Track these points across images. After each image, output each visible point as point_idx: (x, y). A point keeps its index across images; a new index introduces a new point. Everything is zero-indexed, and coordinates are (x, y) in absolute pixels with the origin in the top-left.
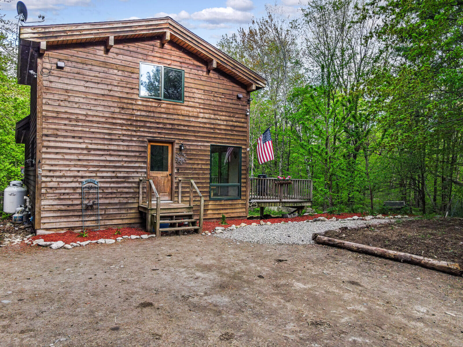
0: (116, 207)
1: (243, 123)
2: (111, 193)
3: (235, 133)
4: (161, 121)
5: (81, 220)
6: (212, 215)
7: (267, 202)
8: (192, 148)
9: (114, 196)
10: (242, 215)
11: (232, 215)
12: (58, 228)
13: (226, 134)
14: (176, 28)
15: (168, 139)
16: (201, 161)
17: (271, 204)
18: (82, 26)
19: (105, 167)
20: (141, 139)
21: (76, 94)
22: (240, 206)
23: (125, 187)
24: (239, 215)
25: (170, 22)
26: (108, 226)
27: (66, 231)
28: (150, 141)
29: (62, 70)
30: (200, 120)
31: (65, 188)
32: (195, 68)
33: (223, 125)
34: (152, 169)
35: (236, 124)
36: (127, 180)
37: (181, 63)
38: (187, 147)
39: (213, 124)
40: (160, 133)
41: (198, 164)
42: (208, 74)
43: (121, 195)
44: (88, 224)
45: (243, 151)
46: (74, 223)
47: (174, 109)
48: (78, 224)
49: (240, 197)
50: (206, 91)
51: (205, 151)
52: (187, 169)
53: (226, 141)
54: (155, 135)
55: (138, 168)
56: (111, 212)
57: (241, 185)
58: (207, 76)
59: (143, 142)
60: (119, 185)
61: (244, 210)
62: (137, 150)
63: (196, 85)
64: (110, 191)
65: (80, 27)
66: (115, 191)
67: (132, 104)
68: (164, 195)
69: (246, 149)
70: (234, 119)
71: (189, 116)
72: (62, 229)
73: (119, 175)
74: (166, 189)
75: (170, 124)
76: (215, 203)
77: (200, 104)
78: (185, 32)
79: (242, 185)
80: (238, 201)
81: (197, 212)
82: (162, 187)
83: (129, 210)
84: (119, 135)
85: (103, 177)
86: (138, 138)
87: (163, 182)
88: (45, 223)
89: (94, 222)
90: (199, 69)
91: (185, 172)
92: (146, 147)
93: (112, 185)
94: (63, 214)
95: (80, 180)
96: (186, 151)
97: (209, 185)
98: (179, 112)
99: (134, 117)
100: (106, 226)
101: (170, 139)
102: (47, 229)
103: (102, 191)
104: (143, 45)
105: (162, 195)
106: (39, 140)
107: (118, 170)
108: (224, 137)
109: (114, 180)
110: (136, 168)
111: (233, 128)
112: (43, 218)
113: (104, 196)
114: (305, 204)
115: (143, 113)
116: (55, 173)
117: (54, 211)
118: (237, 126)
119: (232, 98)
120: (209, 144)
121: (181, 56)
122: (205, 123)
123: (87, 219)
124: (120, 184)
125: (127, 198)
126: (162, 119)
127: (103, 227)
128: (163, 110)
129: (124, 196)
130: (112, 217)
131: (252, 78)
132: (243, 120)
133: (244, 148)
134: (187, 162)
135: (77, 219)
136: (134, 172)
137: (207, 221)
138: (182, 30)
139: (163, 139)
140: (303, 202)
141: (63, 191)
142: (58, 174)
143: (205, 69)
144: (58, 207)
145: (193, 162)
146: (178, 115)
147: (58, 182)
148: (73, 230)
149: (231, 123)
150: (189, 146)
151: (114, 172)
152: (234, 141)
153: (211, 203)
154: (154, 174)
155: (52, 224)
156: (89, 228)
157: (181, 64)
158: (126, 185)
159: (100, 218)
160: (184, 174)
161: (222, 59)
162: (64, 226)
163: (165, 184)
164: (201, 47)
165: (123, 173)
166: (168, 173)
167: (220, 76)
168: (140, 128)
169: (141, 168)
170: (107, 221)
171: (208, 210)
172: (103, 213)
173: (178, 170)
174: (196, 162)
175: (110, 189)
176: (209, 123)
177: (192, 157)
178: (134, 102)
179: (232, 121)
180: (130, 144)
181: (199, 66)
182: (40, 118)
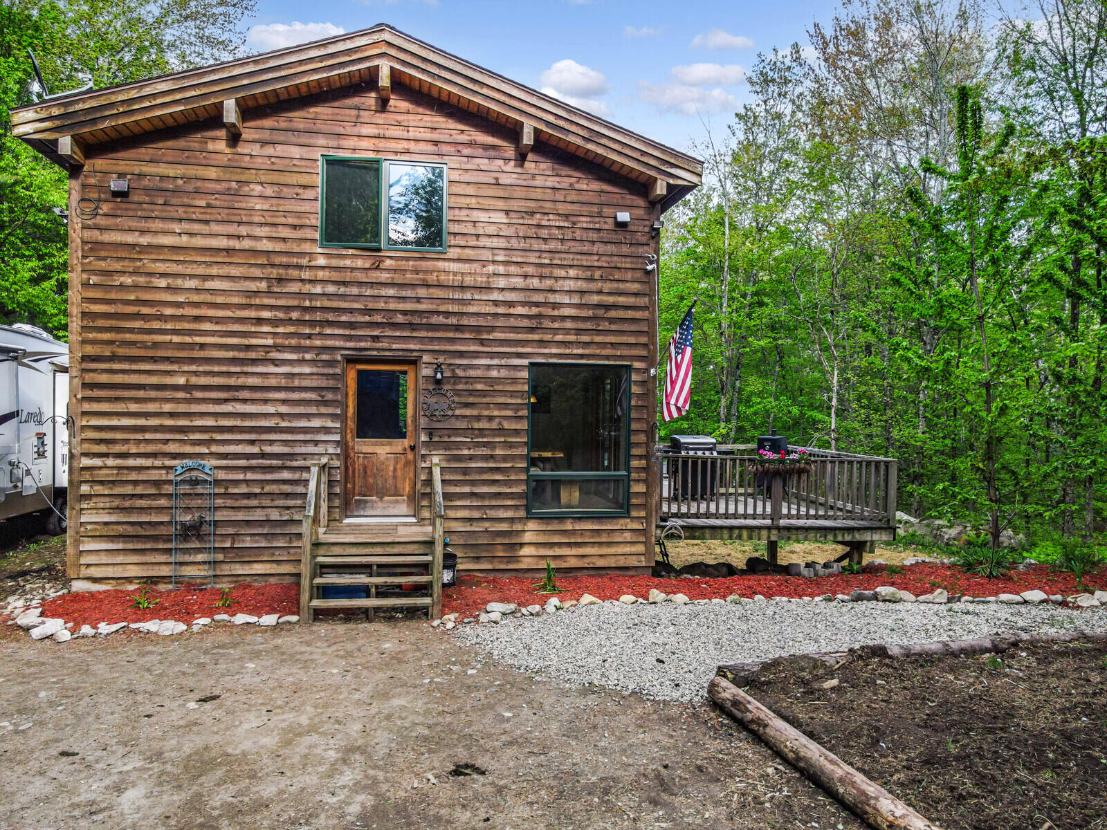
0: (260, 531)
1: (636, 295)
2: (248, 496)
3: (605, 325)
4: (381, 305)
5: (172, 560)
6: (535, 559)
7: (722, 528)
8: (472, 373)
9: (255, 502)
10: (633, 561)
11: (601, 563)
12: (119, 578)
13: (579, 331)
14: (406, 51)
15: (401, 353)
16: (500, 409)
17: (737, 532)
18: (154, 86)
19: (231, 430)
20: (324, 357)
21: (159, 254)
22: (628, 536)
23: (285, 482)
24: (622, 562)
25: (386, 36)
26: (240, 578)
27: (137, 586)
28: (350, 360)
29: (125, 199)
30: (495, 296)
31: (136, 483)
32: (480, 152)
33: (569, 305)
34: (362, 433)
35: (611, 300)
36: (288, 463)
37: (436, 143)
38: (460, 373)
39: (537, 304)
40: (377, 337)
41: (490, 418)
42: (522, 166)
43: (273, 500)
44: (189, 571)
45: (634, 377)
46: (157, 567)
47: (417, 272)
48: (165, 571)
49: (628, 512)
50: (513, 215)
51: (514, 380)
52: (456, 431)
53: (580, 351)
54: (363, 345)
55: (318, 432)
56: (248, 543)
57: (629, 476)
58: (519, 170)
59: (330, 363)
60: (269, 477)
61: (641, 548)
62: (314, 384)
63: (481, 200)
64: (243, 489)
65: (147, 89)
66: (257, 491)
67: (299, 267)
68: (397, 502)
69: (647, 371)
70: (607, 287)
71: (462, 288)
72: (129, 580)
73: (268, 449)
74: (400, 485)
75: (405, 313)
76: (544, 528)
77: (496, 252)
78: (432, 57)
79: (634, 475)
80: (622, 521)
81: (487, 551)
82: (390, 481)
83: (293, 539)
84: (267, 349)
85: (225, 456)
86: (317, 355)
87: (391, 468)
88: (88, 565)
89: (207, 567)
90: (492, 153)
91: (453, 439)
92: (341, 377)
93: (250, 476)
94: (130, 546)
95: (168, 463)
96: (455, 384)
97: (524, 477)
98: (432, 278)
99: (305, 300)
100: (235, 579)
101: (406, 354)
102: (95, 580)
103: (222, 491)
104: (329, 111)
105: (391, 502)
106: (74, 369)
107: (264, 437)
108: (572, 338)
109: (254, 462)
110: (313, 433)
111: (601, 312)
112: (84, 554)
113: (229, 503)
114: (867, 537)
115: (331, 289)
116: (111, 446)
117: (111, 538)
118: (615, 307)
119: (597, 226)
120: (525, 362)
121: (435, 125)
122: (511, 304)
123: (187, 558)
124: (272, 473)
125: (288, 508)
126: (383, 299)
127: (230, 579)
128: (385, 276)
129: (281, 502)
130: (249, 556)
131: (653, 162)
132: (635, 287)
133: (638, 370)
134: (458, 412)
135: (163, 558)
136: (306, 442)
137: (520, 575)
138: (424, 53)
139: (387, 353)
140: (858, 529)
141: (129, 490)
142: (118, 448)
143: (510, 152)
144: (120, 529)
145: (475, 412)
146: (428, 286)
147: (120, 468)
148: (156, 583)
149: (595, 299)
150: (464, 370)
151: (252, 442)
152: (604, 348)
153: (532, 525)
154: (365, 446)
155: (104, 568)
156: (193, 581)
157: (436, 148)
158: (286, 475)
159: (220, 557)
160: (448, 446)
161: (551, 119)
162: (133, 574)
163: (399, 473)
164: (485, 91)
165: (278, 443)
166: (406, 442)
167: (556, 166)
168: (322, 327)
169: (327, 430)
170: (238, 566)
171: (522, 545)
172: (228, 545)
173: (431, 435)
174: (486, 413)
175: (244, 486)
176: (523, 304)
177: (471, 400)
178: (304, 261)
179: (600, 292)
180: (297, 370)
181: (494, 147)
182: (75, 319)
